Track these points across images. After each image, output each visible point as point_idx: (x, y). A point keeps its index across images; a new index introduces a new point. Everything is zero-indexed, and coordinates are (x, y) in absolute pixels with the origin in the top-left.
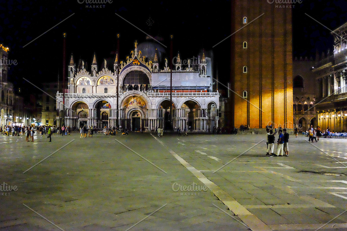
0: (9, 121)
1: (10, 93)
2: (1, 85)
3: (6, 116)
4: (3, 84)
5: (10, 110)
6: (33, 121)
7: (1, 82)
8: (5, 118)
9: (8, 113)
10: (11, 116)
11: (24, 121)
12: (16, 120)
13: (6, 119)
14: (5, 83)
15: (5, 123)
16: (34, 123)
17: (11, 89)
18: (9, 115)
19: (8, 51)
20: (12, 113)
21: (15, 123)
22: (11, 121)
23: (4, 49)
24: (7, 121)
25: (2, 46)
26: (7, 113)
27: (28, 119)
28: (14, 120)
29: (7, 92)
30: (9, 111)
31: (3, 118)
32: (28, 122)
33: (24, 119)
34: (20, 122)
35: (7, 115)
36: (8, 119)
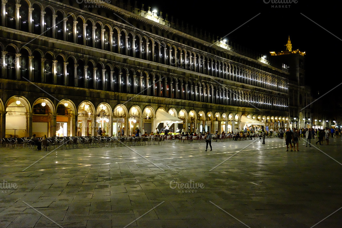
0: (308, 123)
1: (308, 96)
2: (299, 89)
3: (304, 119)
4: (300, 88)
5: (309, 113)
6: (334, 124)
7: (299, 86)
8: (303, 121)
9: (307, 116)
10: (309, 119)
11: (324, 123)
12: (315, 122)
13: (305, 121)
14: (303, 87)
15: (303, 126)
16: (334, 126)
17: (309, 92)
18: (307, 118)
19: (304, 55)
20: (310, 115)
21: (315, 125)
22: (310, 124)
23: (301, 53)
24: (305, 124)
25: (299, 51)
26: (305, 115)
27: (327, 121)
28: (313, 123)
29: (305, 96)
30: (307, 113)
31: (302, 121)
32: (328, 125)
33: (324, 122)
34: (320, 124)
35: (306, 118)
36: (307, 122)
